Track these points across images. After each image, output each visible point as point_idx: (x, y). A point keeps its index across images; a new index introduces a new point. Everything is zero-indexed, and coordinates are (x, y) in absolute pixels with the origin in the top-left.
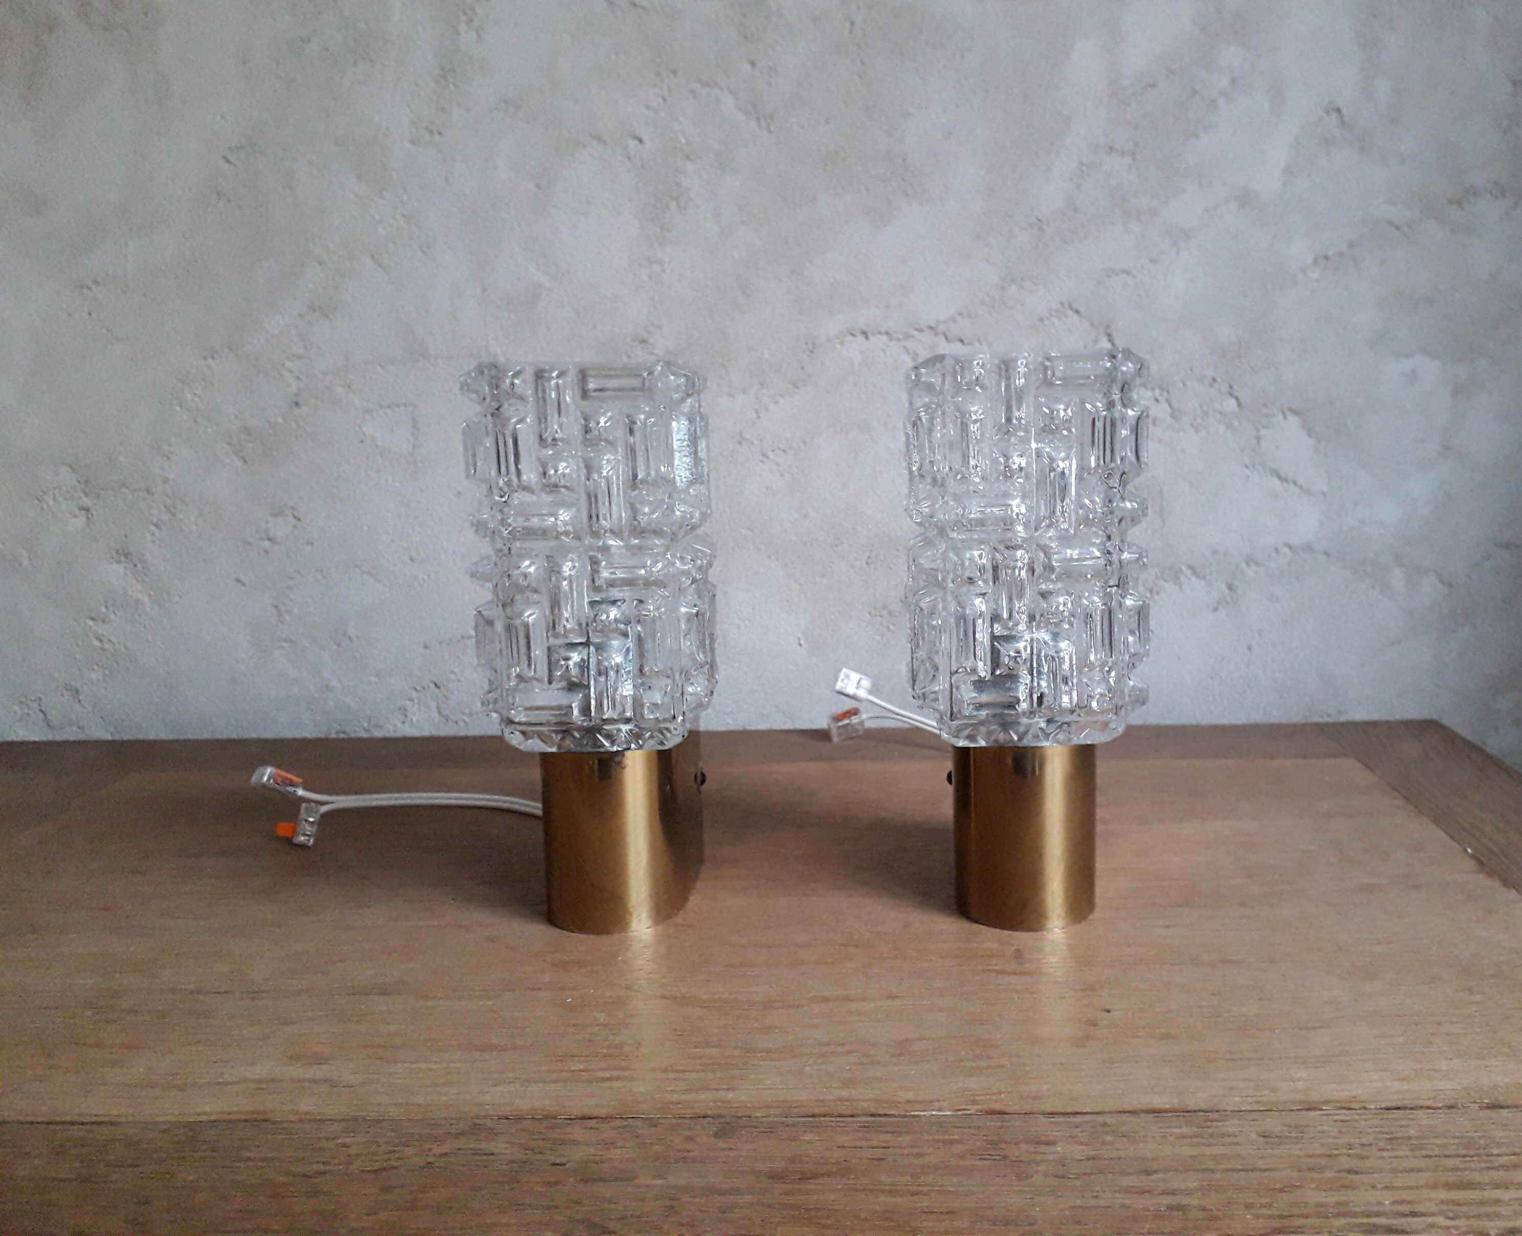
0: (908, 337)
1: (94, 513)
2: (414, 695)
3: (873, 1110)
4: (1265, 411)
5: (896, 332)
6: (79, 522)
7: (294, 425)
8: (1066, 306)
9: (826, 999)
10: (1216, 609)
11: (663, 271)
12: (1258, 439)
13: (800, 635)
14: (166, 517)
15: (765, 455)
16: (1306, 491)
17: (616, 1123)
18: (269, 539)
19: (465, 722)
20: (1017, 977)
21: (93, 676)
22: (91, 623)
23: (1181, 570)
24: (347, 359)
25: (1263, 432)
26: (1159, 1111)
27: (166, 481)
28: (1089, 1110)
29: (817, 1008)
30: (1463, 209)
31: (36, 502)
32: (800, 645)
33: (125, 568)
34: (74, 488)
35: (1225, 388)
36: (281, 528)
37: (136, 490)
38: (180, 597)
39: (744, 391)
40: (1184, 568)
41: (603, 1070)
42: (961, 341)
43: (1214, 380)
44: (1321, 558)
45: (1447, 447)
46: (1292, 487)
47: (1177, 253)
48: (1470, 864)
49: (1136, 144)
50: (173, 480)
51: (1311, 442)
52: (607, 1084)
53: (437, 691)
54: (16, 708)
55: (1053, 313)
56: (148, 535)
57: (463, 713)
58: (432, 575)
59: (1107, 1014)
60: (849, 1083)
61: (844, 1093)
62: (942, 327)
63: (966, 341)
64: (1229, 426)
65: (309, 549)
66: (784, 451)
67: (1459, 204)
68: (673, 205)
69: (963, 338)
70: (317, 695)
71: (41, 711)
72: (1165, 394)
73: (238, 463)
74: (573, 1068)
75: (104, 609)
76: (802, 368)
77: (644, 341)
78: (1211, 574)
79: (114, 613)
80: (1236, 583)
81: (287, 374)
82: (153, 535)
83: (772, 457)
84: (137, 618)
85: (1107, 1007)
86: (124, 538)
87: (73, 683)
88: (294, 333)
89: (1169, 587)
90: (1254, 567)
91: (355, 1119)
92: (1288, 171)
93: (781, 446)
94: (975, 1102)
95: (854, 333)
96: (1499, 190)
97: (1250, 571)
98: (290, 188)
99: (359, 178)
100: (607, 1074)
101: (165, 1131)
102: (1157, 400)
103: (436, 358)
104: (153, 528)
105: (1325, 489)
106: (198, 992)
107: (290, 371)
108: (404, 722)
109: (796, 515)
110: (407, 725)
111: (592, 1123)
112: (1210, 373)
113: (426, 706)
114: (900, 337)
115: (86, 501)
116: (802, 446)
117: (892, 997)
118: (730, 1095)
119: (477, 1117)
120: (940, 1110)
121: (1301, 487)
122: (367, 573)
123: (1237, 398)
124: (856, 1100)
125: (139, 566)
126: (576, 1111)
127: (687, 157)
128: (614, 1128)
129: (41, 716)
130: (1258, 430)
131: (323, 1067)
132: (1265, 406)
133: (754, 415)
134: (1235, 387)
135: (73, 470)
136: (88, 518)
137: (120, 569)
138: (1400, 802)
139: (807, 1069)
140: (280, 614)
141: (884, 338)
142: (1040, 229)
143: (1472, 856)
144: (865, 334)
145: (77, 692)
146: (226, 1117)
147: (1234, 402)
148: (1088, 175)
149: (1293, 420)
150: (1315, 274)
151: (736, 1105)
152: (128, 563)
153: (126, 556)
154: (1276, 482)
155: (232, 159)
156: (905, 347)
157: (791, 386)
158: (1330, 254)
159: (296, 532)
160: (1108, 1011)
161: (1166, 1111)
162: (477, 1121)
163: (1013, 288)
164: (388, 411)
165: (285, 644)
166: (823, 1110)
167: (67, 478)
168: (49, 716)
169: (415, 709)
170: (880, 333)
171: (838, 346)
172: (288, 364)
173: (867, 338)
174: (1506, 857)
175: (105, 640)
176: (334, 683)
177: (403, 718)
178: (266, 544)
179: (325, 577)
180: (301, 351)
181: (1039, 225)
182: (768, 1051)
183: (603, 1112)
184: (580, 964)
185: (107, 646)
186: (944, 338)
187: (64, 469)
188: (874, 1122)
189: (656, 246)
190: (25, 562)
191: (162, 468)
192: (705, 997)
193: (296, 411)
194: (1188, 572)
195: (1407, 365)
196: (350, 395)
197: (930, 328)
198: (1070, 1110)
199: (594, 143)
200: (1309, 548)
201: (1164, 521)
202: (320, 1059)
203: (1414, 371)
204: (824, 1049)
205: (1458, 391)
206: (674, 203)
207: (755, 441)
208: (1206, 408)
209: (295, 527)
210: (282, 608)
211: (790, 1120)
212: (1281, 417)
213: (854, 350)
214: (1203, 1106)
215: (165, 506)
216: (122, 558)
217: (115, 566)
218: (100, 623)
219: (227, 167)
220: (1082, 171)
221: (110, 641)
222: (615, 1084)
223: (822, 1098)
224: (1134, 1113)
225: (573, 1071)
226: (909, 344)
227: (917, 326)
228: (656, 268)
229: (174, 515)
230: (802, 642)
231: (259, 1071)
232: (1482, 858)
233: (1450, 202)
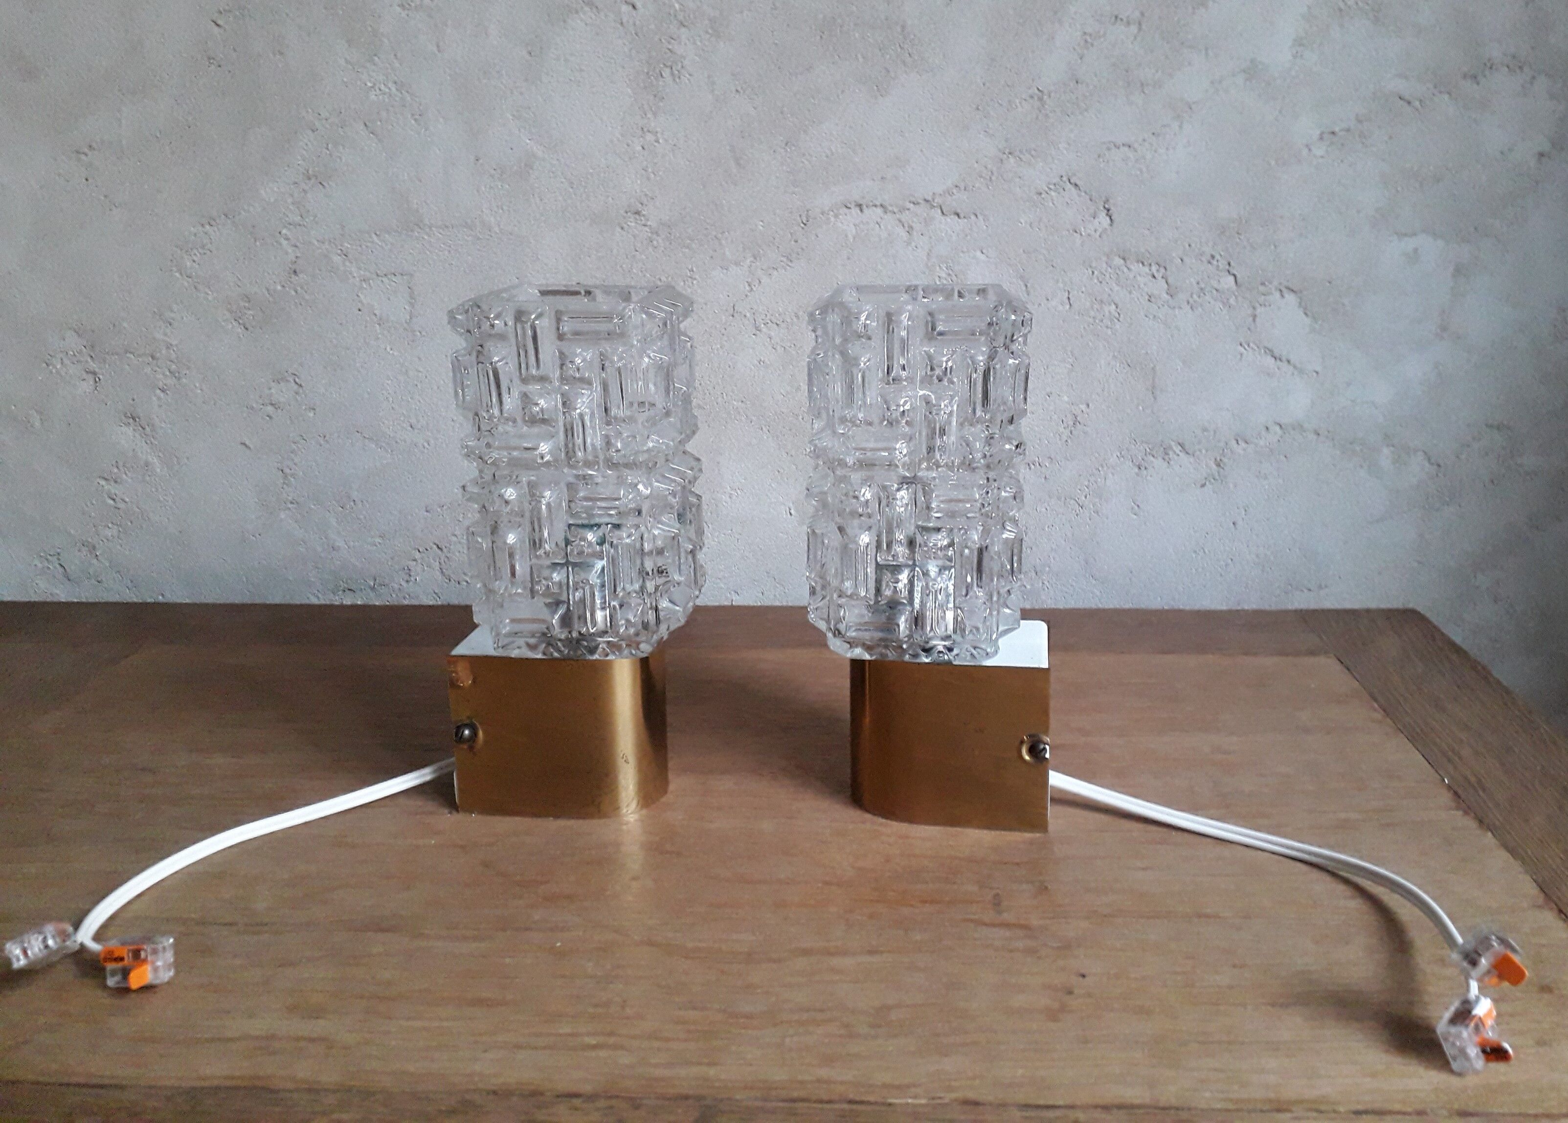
0: (903, 209)
1: (101, 377)
2: (417, 555)
3: (851, 1096)
4: (1261, 288)
5: (891, 206)
6: (87, 386)
7: (293, 293)
8: (1065, 179)
9: (806, 952)
10: (1203, 486)
11: (657, 141)
12: (1254, 317)
13: (791, 505)
14: (171, 381)
15: (758, 329)
16: (1300, 371)
17: (602, 1103)
18: (272, 404)
19: (467, 582)
20: (995, 930)
21: (109, 533)
22: (103, 482)
23: (1171, 448)
24: (343, 227)
25: (1260, 310)
26: (1132, 1107)
27: (169, 346)
28: (1061, 1103)
29: (801, 963)
30: (1478, 84)
31: (44, 365)
32: (791, 514)
33: (134, 430)
34: (80, 352)
35: (1223, 264)
36: (283, 393)
37: (139, 356)
38: (188, 458)
39: (737, 264)
40: (1173, 444)
41: (589, 1034)
42: (958, 215)
43: (1213, 257)
44: (1312, 436)
45: (1444, 328)
46: (1284, 366)
47: (1181, 127)
48: (1446, 797)
49: (1142, 14)
50: (176, 345)
51: (1307, 321)
52: (593, 1054)
53: (439, 552)
54: (37, 562)
55: (1052, 187)
56: (154, 398)
57: (465, 574)
58: (432, 442)
59: (1081, 979)
60: (828, 1060)
61: (824, 1073)
62: (938, 200)
63: (962, 215)
64: (1226, 303)
65: (311, 414)
66: (777, 325)
67: (1474, 77)
68: (666, 73)
69: (959, 211)
70: (322, 555)
71: (61, 566)
72: (1162, 270)
73: (240, 330)
74: (561, 1031)
75: (116, 470)
76: (796, 241)
77: (637, 213)
78: (1200, 451)
79: (126, 474)
80: (1225, 460)
81: (284, 242)
82: (159, 399)
83: (764, 330)
84: (148, 478)
85: (1083, 971)
86: (131, 402)
87: (90, 540)
88: (290, 200)
89: (1158, 463)
90: (1243, 444)
91: (349, 1090)
92: (1299, 42)
93: (774, 321)
94: (950, 1089)
95: (849, 205)
96: (1516, 64)
97: (1239, 449)
98: (281, 54)
99: (349, 42)
100: (593, 1041)
101: (168, 1099)
102: (1154, 277)
103: (430, 228)
104: (158, 391)
105: (1318, 369)
106: (202, 923)
107: (287, 239)
108: (407, 581)
109: (789, 388)
110: (411, 583)
111: (577, 1102)
112: (1208, 250)
113: (429, 566)
114: (896, 210)
115: (93, 366)
116: (795, 319)
117: (872, 952)
118: (712, 1072)
119: (467, 1091)
120: (915, 1097)
121: (1295, 367)
122: (370, 439)
123: (1235, 276)
124: (835, 1083)
125: (148, 429)
126: (563, 1086)
127: (682, 24)
128: (598, 1109)
129: (61, 570)
130: (1254, 308)
131: (321, 1022)
132: (1263, 284)
133: (748, 288)
134: (1232, 263)
135: (79, 335)
136: (96, 382)
137: (129, 431)
138: (1378, 715)
139: (788, 1040)
140: (285, 476)
141: (879, 211)
142: (1041, 99)
143: (1449, 787)
144: (860, 206)
145: (94, 548)
146: (229, 1083)
147: (1232, 278)
148: (1092, 45)
149: (1290, 297)
150: (1319, 151)
151: (717, 1084)
152: (136, 426)
153: (134, 419)
154: (1270, 361)
155: (220, 22)
156: (900, 221)
157: (785, 259)
158: (1337, 129)
159: (299, 398)
160: (1084, 976)
161: (1139, 1107)
162: (467, 1097)
163: (1012, 160)
164: (385, 279)
165: (290, 506)
166: (802, 1094)
167: (73, 342)
168: (68, 570)
169: (419, 569)
170: (876, 206)
171: (832, 219)
172: (284, 231)
173: (861, 210)
174: (1484, 790)
175: (117, 499)
176: (340, 543)
177: (406, 577)
178: (270, 409)
179: (327, 442)
180: (298, 219)
181: (1041, 96)
182: (749, 1016)
183: (587, 1088)
184: (570, 898)
185: (122, 505)
186: (939, 211)
187: (69, 334)
188: (851, 1111)
189: (649, 115)
190: (37, 424)
191: (165, 334)
192: (690, 945)
193: (294, 278)
194: (1177, 449)
195: (1410, 244)
196: (347, 264)
197: (926, 201)
198: (1042, 1102)
199: (587, 9)
200: (1299, 427)
201: (1155, 398)
202: (317, 1012)
203: (1416, 250)
204: (805, 1016)
205: (1459, 271)
206: (668, 70)
207: (748, 315)
208: (1203, 286)
209: (297, 393)
210: (287, 471)
211: (769, 1105)
212: (1277, 295)
213: (848, 222)
214: (1174, 1102)
215: (170, 372)
216: (131, 421)
217: (124, 429)
218: (112, 483)
219: (216, 29)
220: (1086, 41)
221: (123, 500)
222: (602, 1053)
223: (800, 1078)
224: (1106, 1108)
225: (561, 1035)
226: (905, 217)
227: (913, 199)
228: (650, 137)
229: (179, 379)
230: (792, 512)
231: (258, 1026)
232: (1460, 792)
233: (1465, 76)
